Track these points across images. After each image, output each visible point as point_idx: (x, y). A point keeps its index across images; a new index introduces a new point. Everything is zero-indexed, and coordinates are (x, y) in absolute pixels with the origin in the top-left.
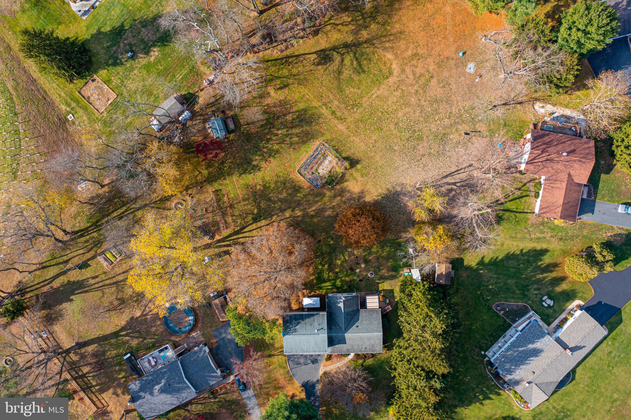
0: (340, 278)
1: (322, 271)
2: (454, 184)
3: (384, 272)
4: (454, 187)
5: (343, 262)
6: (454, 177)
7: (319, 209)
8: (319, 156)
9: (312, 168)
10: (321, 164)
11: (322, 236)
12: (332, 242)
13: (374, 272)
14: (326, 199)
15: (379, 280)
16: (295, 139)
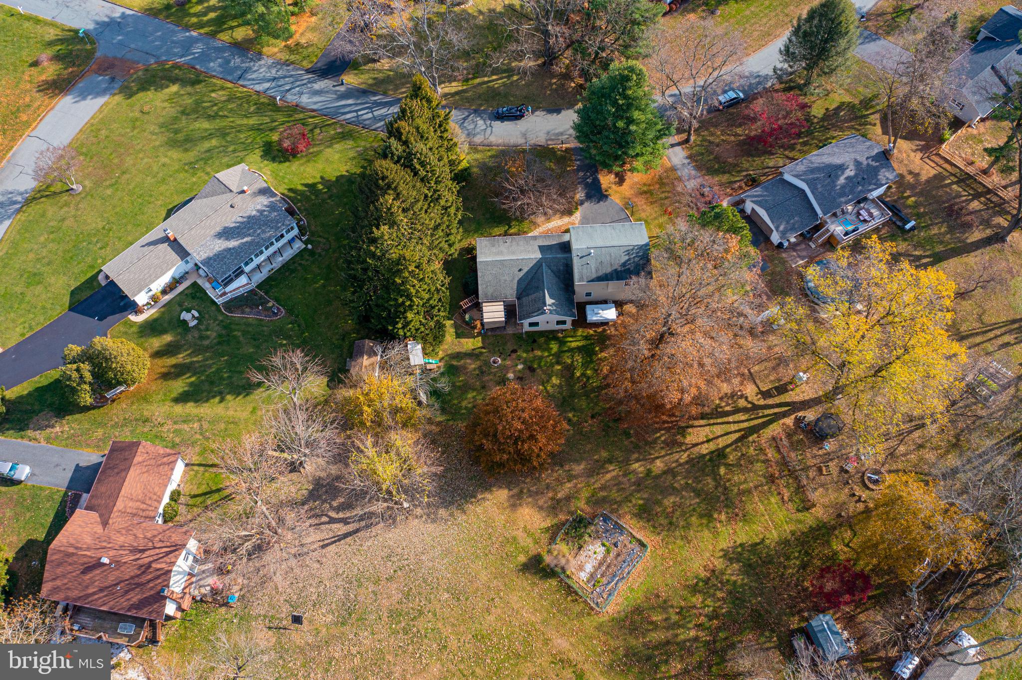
0: (553, 355)
1: (585, 365)
3: (472, 365)
4: (333, 514)
5: (548, 381)
6: (331, 534)
7: (598, 474)
8: (604, 580)
9: (618, 555)
10: (601, 564)
11: (590, 425)
12: (570, 415)
13: (490, 366)
14: (585, 494)
15: (481, 353)
16: (657, 618)
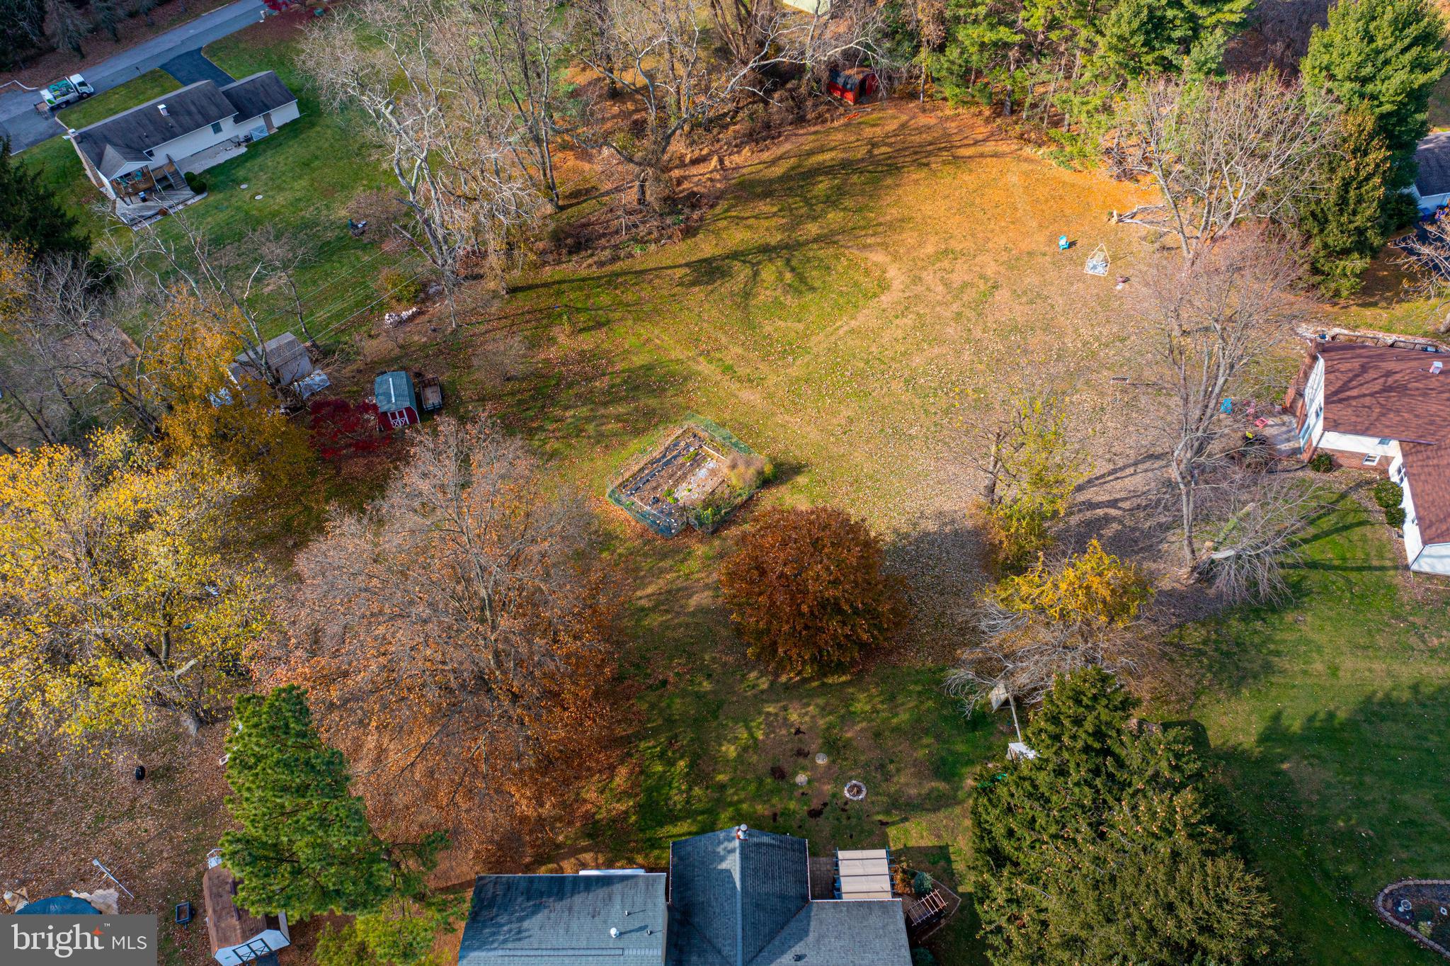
0: (731, 804)
1: (664, 781)
2: (1113, 503)
3: (907, 783)
4: (1113, 512)
5: (745, 749)
7: (669, 592)
8: (681, 460)
9: (655, 488)
10: (684, 477)
11: (670, 667)
12: (707, 686)
13: (867, 781)
14: (694, 564)
15: (887, 812)
